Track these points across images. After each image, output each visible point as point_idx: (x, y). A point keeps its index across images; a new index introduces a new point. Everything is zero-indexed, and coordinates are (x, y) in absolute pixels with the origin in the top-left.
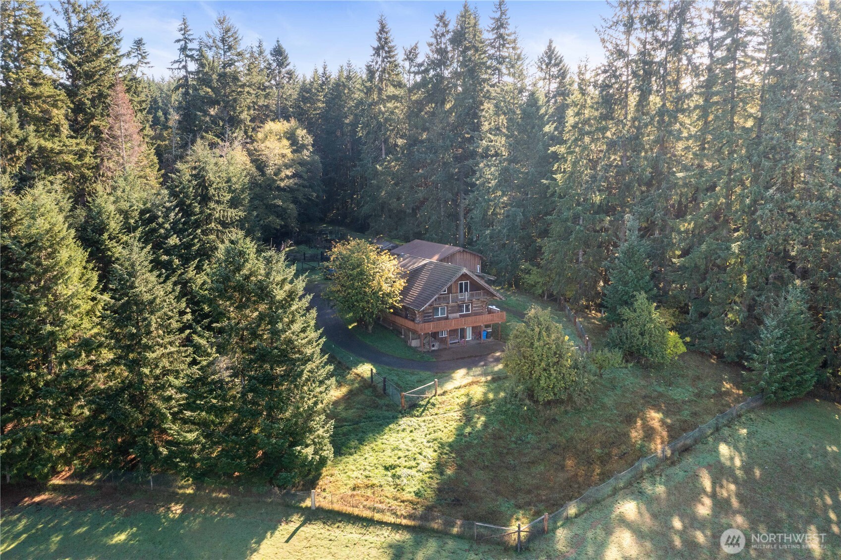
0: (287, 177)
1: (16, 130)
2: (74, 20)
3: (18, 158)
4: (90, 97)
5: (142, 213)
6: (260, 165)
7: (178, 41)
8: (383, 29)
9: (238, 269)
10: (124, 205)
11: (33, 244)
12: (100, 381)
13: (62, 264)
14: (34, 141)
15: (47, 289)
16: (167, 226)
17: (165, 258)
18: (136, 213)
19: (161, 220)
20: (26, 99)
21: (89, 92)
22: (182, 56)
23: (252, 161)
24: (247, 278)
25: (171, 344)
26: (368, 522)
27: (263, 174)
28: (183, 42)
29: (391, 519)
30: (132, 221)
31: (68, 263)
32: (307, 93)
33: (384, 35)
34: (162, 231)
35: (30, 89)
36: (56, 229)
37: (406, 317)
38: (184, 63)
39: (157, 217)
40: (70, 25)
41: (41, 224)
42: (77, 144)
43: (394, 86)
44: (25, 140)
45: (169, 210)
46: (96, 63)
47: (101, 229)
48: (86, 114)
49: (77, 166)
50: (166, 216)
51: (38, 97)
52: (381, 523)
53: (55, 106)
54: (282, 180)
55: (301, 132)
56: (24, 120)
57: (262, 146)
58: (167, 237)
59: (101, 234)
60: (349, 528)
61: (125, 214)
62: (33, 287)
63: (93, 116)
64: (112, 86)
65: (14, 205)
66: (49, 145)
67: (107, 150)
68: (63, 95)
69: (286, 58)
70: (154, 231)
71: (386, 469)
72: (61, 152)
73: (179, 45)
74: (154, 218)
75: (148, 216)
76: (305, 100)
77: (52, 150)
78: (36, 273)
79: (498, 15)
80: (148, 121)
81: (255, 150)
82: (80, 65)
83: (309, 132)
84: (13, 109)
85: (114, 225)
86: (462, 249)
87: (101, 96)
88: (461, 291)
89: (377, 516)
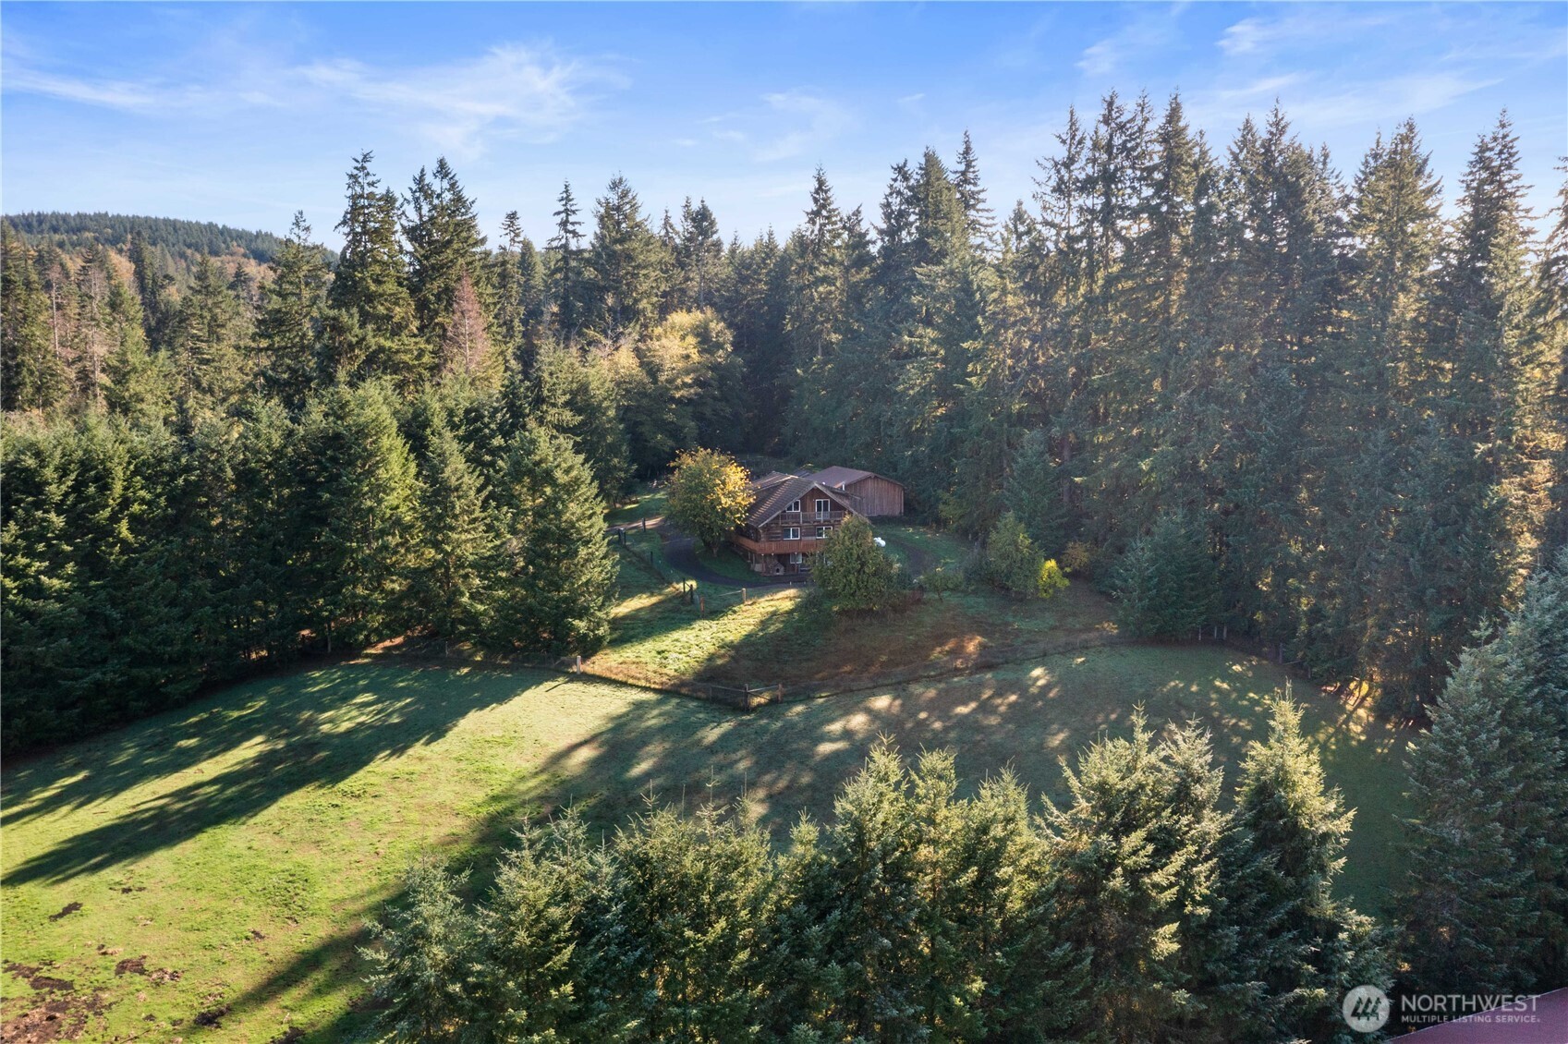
0: (685, 385)
1: (356, 330)
2: (425, 208)
3: (357, 357)
4: (435, 292)
5: (467, 411)
6: (652, 370)
7: (558, 213)
8: (821, 186)
9: (529, 453)
10: (450, 403)
11: (362, 432)
12: (412, 561)
13: (384, 449)
14: (373, 341)
15: (370, 473)
16: (493, 426)
17: (488, 458)
18: (461, 412)
19: (486, 420)
20: (371, 298)
21: (437, 285)
22: (562, 232)
23: (642, 365)
24: (538, 464)
25: (474, 529)
26: (623, 684)
27: (655, 381)
28: (564, 215)
29: (643, 683)
30: (456, 419)
31: (390, 450)
32: (748, 269)
33: (822, 195)
34: (487, 431)
35: (373, 287)
36: (381, 419)
37: (749, 537)
38: (563, 241)
39: (483, 417)
40: (421, 217)
41: (369, 413)
42: (416, 343)
43: (826, 264)
44: (364, 339)
45: (496, 410)
46: (443, 256)
47: (426, 424)
48: (429, 310)
49: (414, 366)
50: (492, 416)
51: (381, 295)
52: (632, 686)
53: (396, 304)
54: (677, 388)
55: (716, 327)
56: (365, 318)
57: (656, 344)
58: (493, 436)
59: (424, 430)
60: (605, 687)
61: (451, 413)
62: (359, 470)
63: (437, 313)
64: (459, 279)
65: (348, 397)
66: (388, 344)
67: (451, 350)
68: (405, 293)
69: (712, 223)
70: (479, 430)
71: (659, 653)
72: (398, 352)
73: (558, 219)
74: (480, 417)
75: (473, 415)
76: (743, 280)
77: (390, 348)
78: (361, 457)
79: (962, 167)
80: (518, 314)
81: (649, 350)
82: (427, 258)
83: (730, 326)
84: (355, 310)
85: (438, 421)
86: (873, 475)
87: (448, 291)
88: (819, 509)
89: (630, 681)
